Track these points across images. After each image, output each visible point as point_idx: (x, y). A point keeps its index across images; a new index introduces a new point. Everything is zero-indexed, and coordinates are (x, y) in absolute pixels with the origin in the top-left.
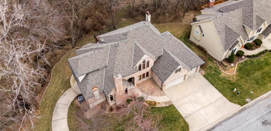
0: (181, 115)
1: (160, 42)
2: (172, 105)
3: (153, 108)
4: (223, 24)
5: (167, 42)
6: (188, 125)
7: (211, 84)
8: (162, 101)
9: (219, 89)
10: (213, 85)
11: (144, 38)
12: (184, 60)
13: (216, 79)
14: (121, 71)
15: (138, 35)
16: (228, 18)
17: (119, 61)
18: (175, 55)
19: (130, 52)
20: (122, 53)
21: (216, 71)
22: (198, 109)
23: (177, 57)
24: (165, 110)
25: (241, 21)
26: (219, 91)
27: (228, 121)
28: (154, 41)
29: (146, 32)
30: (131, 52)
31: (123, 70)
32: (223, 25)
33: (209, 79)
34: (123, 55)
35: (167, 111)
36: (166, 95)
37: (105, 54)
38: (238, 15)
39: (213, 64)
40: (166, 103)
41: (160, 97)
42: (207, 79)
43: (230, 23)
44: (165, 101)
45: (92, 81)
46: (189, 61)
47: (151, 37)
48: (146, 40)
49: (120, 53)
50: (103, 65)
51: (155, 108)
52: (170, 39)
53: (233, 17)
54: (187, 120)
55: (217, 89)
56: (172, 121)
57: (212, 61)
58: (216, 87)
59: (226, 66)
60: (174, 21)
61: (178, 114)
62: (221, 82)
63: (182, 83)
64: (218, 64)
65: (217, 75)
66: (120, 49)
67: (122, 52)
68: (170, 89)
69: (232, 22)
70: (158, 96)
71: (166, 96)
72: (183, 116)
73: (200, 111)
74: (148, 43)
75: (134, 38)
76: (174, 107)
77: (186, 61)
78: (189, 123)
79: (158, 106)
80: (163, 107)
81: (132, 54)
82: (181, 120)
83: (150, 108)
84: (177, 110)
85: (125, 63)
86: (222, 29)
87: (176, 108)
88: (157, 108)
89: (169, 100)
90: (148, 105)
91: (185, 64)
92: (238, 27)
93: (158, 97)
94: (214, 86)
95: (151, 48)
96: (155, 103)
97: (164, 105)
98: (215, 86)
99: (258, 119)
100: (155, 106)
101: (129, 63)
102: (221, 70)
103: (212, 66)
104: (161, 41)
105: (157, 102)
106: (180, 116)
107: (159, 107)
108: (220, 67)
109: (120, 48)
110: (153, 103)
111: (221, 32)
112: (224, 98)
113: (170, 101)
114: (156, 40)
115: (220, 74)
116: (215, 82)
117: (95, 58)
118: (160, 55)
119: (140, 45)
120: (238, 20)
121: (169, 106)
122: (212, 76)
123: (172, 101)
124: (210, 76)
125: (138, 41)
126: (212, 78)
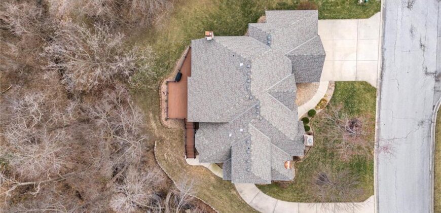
0: (352, 82)
2: (335, 82)
3: (328, 106)
6: (366, 82)
7: (334, 20)
8: (326, 91)
9: (346, 16)
10: (337, 19)
11: (266, 75)
13: (332, 8)
17: (280, 125)
19: (275, 105)
20: (273, 117)
22: (356, 59)
23: (301, 43)
24: (338, 95)
26: (348, 18)
27: (385, 39)
28: (273, 63)
29: (259, 67)
30: (275, 103)
33: (327, 16)
35: (340, 92)
37: (258, 136)
40: (329, 88)
41: (319, 89)
42: (325, 19)
44: (327, 88)
46: (309, 31)
47: (267, 64)
48: (268, 73)
49: (272, 119)
52: (279, 38)
54: (360, 80)
55: (345, 18)
56: (352, 96)
58: (342, 18)
61: (349, 85)
62: (338, 6)
65: (327, 2)
67: (271, 116)
70: (316, 91)
72: (353, 79)
73: (358, 59)
74: (273, 73)
75: (261, 89)
76: (340, 82)
78: (365, 80)
79: (329, 99)
80: (334, 95)
81: (278, 103)
82: (356, 85)
83: (326, 109)
84: (345, 82)
85: (284, 118)
87: (342, 82)
88: (330, 101)
89: (328, 82)
90: (321, 110)
91: (311, 38)
93: (318, 92)
94: (339, 18)
95: (280, 72)
96: (323, 100)
97: (332, 92)
99: (403, 8)
100: (328, 102)
101: (286, 113)
105: (322, 97)
106: (352, 83)
107: (331, 99)
110: (322, 102)
112: (360, 20)
113: (330, 82)
114: (273, 59)
116: (334, 12)
119: (272, 85)
121: (335, 87)
122: (324, 9)
123: (331, 79)
124: (323, 12)
125: (266, 85)
126: (327, 11)
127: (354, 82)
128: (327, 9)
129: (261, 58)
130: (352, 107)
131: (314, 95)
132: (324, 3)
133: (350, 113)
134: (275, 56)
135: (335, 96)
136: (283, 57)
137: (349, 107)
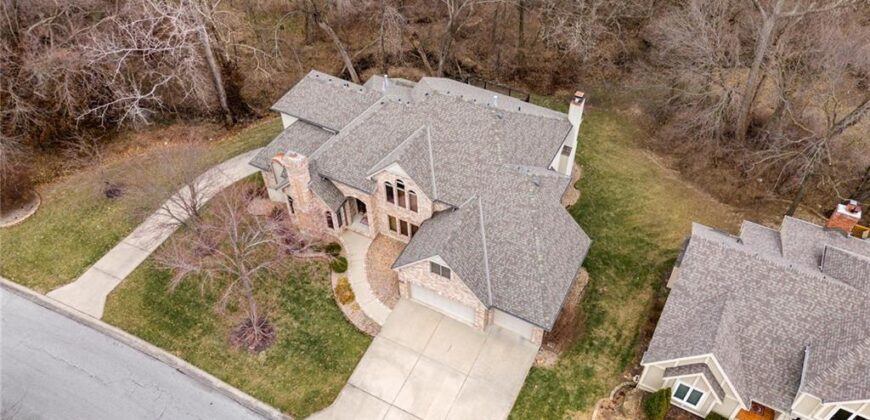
0: (351, 372)
1: (485, 175)
2: (370, 339)
3: (333, 302)
4: (722, 279)
5: (503, 189)
6: (330, 403)
7: (515, 399)
8: (366, 312)
10: (515, 406)
11: (457, 134)
12: (499, 270)
13: (547, 408)
14: (339, 161)
15: (451, 116)
16: (764, 277)
17: (354, 137)
18: (487, 237)
20: (375, 126)
21: (581, 393)
22: (395, 404)
23: (489, 248)
24: (342, 329)
25: (812, 332)
28: (473, 159)
29: (476, 124)
30: (397, 140)
31: (345, 163)
32: (721, 284)
33: (532, 388)
34: (374, 133)
35: (345, 336)
36: (392, 308)
38: (819, 303)
39: (613, 375)
40: (367, 319)
41: (378, 300)
42: (526, 380)
43: (758, 300)
44: (371, 316)
45: (291, 139)
46: (508, 283)
47: (476, 143)
48: (457, 141)
50: (334, 125)
51: (336, 305)
52: (518, 190)
53: (791, 293)
54: (344, 393)
56: (321, 359)
57: (623, 366)
59: (622, 411)
60: (737, 205)
61: (349, 364)
63: (464, 326)
64: (617, 388)
65: (567, 402)
66: (381, 115)
67: (379, 123)
68: (421, 308)
69: (767, 305)
70: (377, 293)
71: (390, 311)
72: (354, 378)
73: (393, 411)
74: (454, 151)
75: (435, 115)
76: (366, 346)
77: (500, 275)
78: (337, 403)
79: (346, 309)
80: (348, 322)
82: (338, 379)
83: (328, 296)
84: (361, 357)
85: (361, 152)
86: (700, 289)
87: (365, 351)
88: (339, 310)
89: (381, 324)
90: (334, 287)
91: (491, 281)
92: (778, 340)
93: (374, 296)
95: (450, 170)
96: (352, 298)
97: (356, 321)
98: (514, 415)
100: (340, 304)
101: (368, 160)
102: (598, 405)
103: (599, 375)
104: (489, 173)
105: (357, 299)
106: (347, 373)
107: (342, 313)
108: (611, 398)
109: (382, 112)
110: (349, 294)
111: (687, 295)
113: (381, 327)
114: (479, 161)
115: (579, 407)
116: (533, 408)
117: (334, 98)
118: (454, 203)
119: (432, 142)
120: (805, 320)
121: (362, 333)
122: (551, 389)
123: (383, 333)
124: (545, 384)
125: (438, 129)
126: (542, 393)
127: (348, 378)
128: (549, 395)
129: (491, 132)
130: (296, 349)
131: (372, 286)
132: (568, 395)
133: (287, 340)
134: (484, 167)
135: (344, 325)
136: (475, 187)
137: (301, 343)
